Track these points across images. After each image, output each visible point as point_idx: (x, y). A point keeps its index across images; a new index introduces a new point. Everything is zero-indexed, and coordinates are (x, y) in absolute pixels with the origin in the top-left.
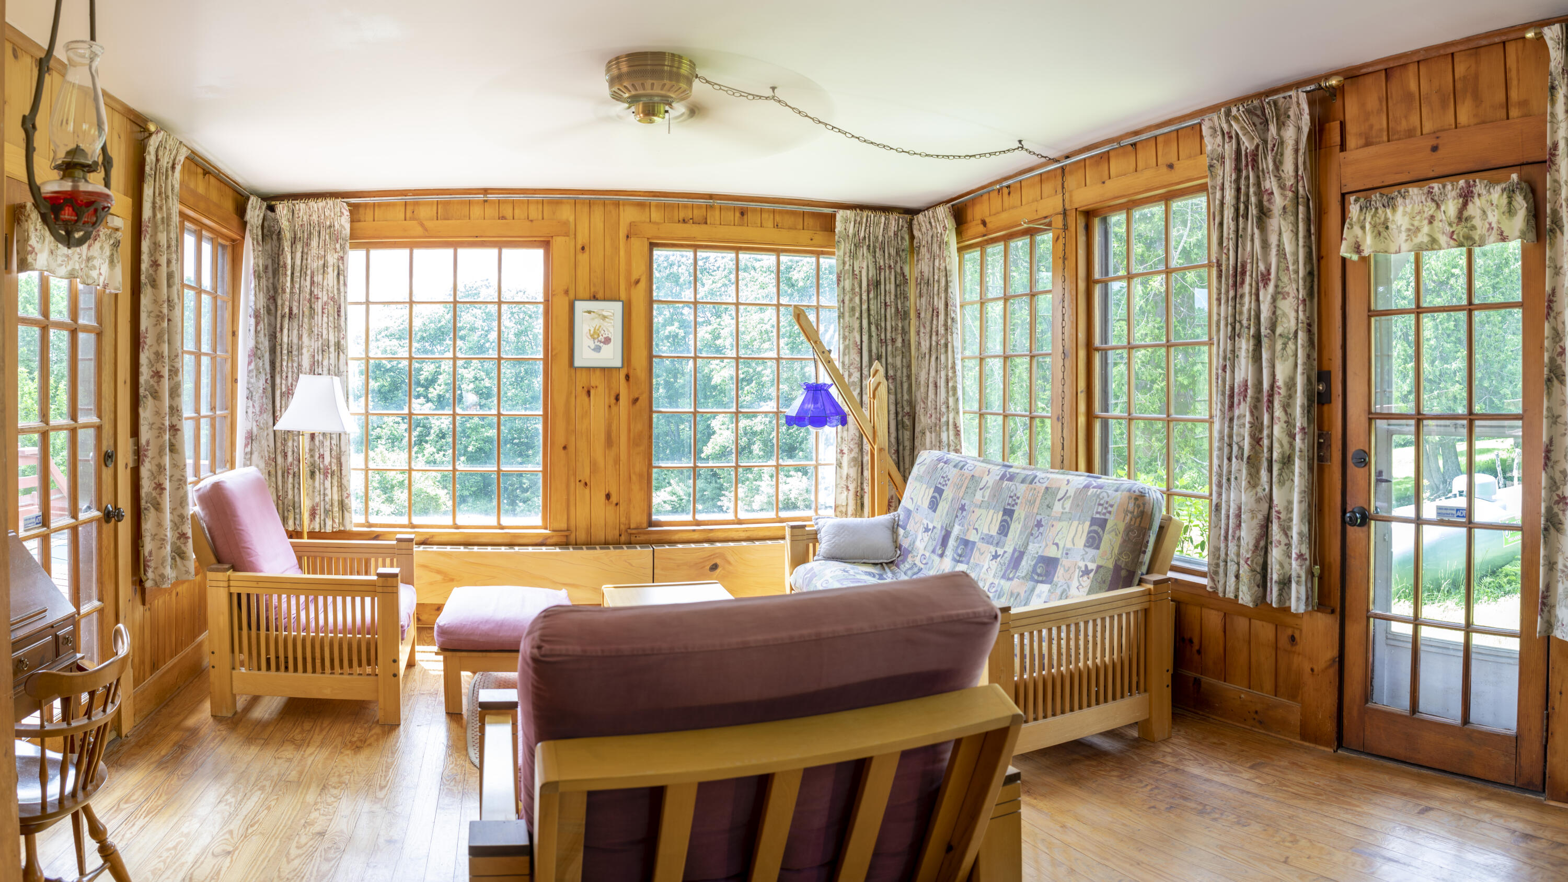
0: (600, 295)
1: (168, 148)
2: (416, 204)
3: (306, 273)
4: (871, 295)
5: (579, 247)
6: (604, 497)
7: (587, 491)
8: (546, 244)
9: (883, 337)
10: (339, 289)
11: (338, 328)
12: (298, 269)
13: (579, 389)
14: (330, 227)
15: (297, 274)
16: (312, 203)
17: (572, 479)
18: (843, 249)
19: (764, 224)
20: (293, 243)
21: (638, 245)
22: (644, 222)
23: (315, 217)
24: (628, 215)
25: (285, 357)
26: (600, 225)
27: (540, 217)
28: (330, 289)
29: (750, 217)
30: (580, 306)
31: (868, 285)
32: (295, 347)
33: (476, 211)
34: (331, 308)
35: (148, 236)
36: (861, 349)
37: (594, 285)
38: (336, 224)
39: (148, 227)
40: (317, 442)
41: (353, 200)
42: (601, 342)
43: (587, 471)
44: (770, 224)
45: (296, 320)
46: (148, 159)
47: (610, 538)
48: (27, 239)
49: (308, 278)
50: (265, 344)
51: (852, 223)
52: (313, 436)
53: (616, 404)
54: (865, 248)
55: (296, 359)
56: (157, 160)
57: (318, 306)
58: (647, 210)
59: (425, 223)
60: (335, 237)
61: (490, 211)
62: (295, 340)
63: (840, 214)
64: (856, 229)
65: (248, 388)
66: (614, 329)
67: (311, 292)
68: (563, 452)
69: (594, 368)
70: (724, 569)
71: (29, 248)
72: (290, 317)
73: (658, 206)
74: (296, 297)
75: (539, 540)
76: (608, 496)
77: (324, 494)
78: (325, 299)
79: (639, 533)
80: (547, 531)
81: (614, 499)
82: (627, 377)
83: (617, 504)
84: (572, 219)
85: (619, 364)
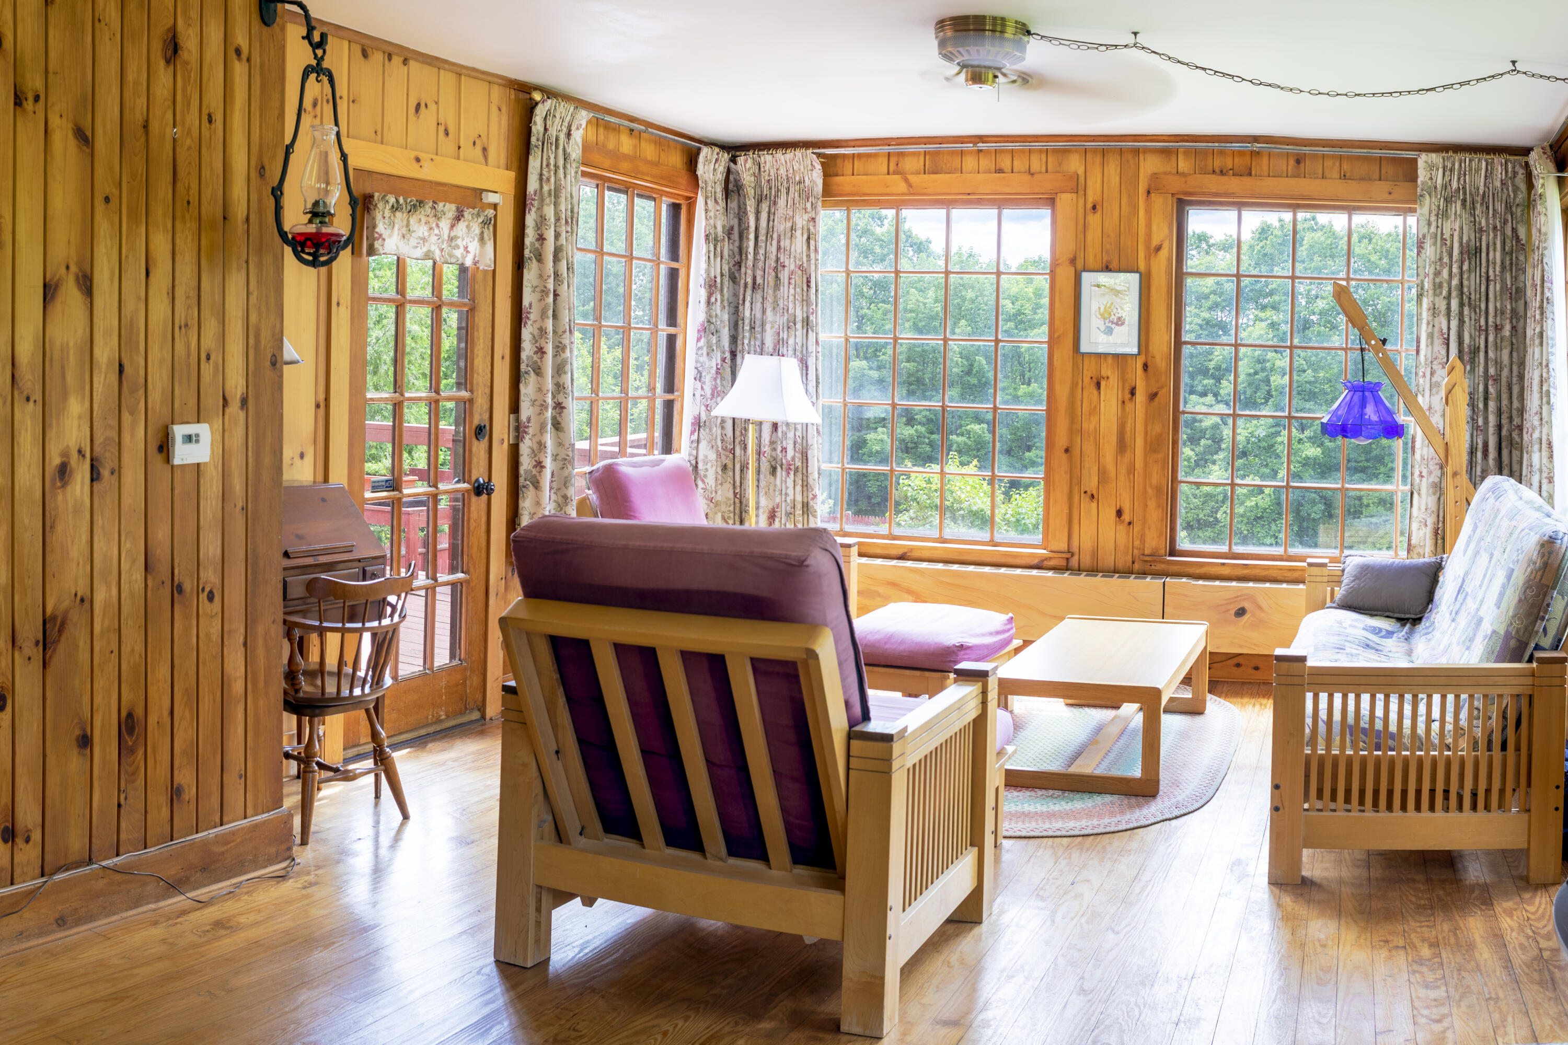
0: (1114, 265)
1: (558, 116)
2: (902, 154)
3: (772, 237)
4: (1465, 267)
5: (1089, 206)
6: (1114, 513)
7: (1094, 505)
8: (1051, 202)
9: (1483, 322)
10: (808, 256)
11: (806, 301)
12: (762, 231)
13: (1087, 380)
14: (800, 182)
15: (762, 238)
16: (779, 155)
17: (1076, 490)
18: (1427, 206)
19: (1327, 174)
20: (759, 202)
21: (1162, 205)
22: (1170, 173)
23: (782, 171)
24: (1150, 165)
25: (747, 334)
26: (1115, 179)
27: (1044, 169)
28: (798, 256)
29: (1308, 165)
30: (1088, 278)
31: (1461, 253)
32: (758, 323)
33: (970, 163)
34: (798, 278)
35: (534, 209)
36: (1448, 339)
37: (1107, 252)
38: (806, 179)
39: (534, 200)
40: (780, 434)
41: (829, 151)
42: (1113, 323)
43: (1095, 479)
44: (1336, 174)
45: (760, 292)
46: (534, 129)
47: (1120, 565)
48: (374, 227)
49: (775, 243)
50: (724, 317)
51: (1441, 171)
52: (775, 426)
53: (1131, 399)
54: (1459, 203)
55: (759, 336)
56: (546, 129)
57: (784, 275)
58: (1174, 158)
59: (909, 177)
60: (806, 194)
61: (986, 163)
62: (759, 315)
63: (1423, 160)
64: (1447, 179)
65: (696, 368)
66: (1129, 309)
67: (778, 259)
68: (1064, 457)
69: (1106, 355)
70: (1253, 616)
71: (376, 235)
72: (754, 288)
73: (1187, 152)
74: (761, 264)
75: (1036, 561)
76: (1119, 513)
77: (786, 494)
78: (792, 267)
79: (1154, 561)
80: (1045, 552)
81: (1126, 517)
82: (1145, 366)
83: (1130, 523)
84: (1081, 171)
85: (1135, 350)
